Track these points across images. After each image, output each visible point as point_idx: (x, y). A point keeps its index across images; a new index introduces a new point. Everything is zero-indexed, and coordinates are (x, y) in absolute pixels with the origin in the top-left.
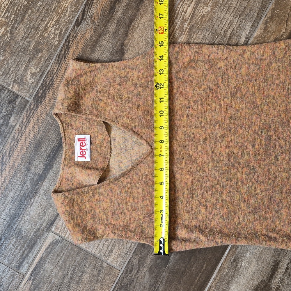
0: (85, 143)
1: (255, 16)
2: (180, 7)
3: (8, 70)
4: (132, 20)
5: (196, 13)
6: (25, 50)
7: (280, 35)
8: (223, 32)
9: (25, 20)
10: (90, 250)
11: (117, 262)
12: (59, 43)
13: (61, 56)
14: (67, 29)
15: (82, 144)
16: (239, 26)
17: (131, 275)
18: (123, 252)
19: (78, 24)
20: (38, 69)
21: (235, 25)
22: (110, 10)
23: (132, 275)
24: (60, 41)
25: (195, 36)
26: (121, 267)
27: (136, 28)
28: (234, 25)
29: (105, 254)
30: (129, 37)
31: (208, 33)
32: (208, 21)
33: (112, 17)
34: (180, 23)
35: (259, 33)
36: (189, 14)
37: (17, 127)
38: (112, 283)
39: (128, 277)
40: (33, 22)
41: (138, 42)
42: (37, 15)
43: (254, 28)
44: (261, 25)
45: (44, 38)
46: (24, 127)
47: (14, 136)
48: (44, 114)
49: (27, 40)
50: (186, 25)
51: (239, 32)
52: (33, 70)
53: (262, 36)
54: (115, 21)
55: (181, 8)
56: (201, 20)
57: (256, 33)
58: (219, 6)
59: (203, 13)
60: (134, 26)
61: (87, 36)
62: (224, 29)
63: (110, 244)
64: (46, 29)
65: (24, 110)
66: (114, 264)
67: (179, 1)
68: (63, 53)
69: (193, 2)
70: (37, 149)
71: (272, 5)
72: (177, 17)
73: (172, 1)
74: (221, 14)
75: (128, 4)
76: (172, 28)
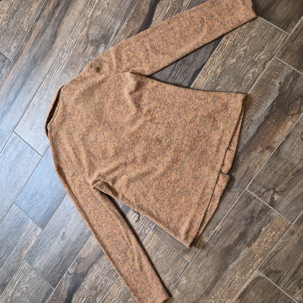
1: (123, 17)
3: (4, 44)
4: (62, 18)
5: (93, 15)
6: (13, 33)
7: (135, 29)
8: (106, 26)
9: (14, 18)
11: (41, 152)
12: (27, 30)
13: (28, 37)
14: (32, 22)
16: (114, 23)
18: (44, 147)
19: (37, 20)
20: (17, 44)
22: (53, 12)
24: (28, 29)
25: (91, 28)
28: (111, 22)
30: (60, 28)
31: (98, 26)
32: (99, 20)
33: (53, 16)
34: (85, 20)
35: (124, 27)
36: (90, 16)
37: (5, 75)
40: (18, 19)
41: (64, 31)
42: (20, 15)
43: (122, 24)
44: (126, 23)
45: (21, 28)
46: (8, 75)
47: (3, 79)
48: (17, 69)
49: (14, 28)
50: (88, 22)
51: (114, 26)
52: (15, 45)
53: (125, 29)
54: (54, 19)
55: (86, 12)
56: (96, 19)
57: (122, 27)
58: (105, 11)
59: (97, 15)
60: (63, 22)
61: (40, 27)
64: (23, 23)
65: (8, 66)
67: (86, 8)
68: (28, 36)
69: (93, 9)
70: (12, 87)
71: (133, 11)
72: (84, 17)
73: (83, 8)
74: (106, 16)
75: (61, 9)
76: (81, 23)
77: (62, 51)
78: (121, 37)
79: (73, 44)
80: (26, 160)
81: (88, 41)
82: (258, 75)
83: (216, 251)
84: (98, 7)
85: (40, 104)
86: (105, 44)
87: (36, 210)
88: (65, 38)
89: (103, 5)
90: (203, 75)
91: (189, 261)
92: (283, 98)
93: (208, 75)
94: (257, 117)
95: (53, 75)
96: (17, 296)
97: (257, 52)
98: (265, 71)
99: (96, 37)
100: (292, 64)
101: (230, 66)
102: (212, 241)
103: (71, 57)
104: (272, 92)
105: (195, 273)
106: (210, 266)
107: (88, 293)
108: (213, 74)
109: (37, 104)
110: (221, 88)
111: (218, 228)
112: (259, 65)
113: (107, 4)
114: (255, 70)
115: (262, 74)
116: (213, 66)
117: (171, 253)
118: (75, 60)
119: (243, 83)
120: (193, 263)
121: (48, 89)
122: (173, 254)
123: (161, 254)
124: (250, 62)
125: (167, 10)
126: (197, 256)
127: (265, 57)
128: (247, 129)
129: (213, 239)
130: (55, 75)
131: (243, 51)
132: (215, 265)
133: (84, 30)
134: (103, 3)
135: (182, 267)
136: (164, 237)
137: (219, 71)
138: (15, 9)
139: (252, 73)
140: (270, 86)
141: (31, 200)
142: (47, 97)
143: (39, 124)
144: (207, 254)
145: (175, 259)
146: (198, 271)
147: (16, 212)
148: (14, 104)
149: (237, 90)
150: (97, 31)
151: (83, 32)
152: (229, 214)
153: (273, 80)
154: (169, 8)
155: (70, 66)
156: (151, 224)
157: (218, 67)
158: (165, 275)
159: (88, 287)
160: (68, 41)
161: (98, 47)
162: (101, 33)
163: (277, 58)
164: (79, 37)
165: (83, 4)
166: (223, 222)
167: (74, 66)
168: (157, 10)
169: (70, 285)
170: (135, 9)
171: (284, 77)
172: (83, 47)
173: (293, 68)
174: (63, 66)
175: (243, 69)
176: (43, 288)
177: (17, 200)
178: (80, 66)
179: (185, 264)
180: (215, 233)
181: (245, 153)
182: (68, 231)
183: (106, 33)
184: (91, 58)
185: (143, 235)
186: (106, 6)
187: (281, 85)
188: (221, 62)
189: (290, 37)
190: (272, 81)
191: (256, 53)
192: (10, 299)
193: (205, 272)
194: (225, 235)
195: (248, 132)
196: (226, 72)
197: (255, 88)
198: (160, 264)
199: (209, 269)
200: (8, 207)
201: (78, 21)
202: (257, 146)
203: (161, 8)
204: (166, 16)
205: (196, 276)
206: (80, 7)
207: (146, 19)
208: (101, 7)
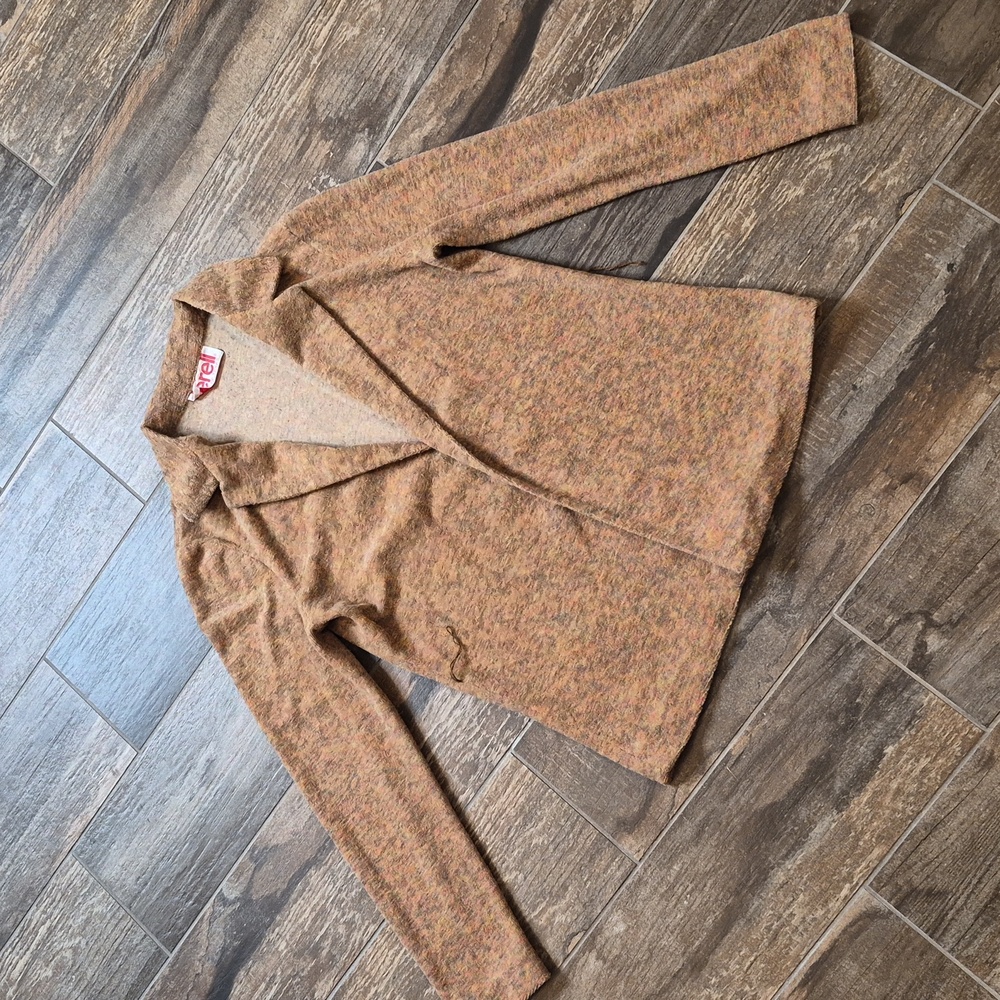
1: (433, 47)
2: (310, 27)
3: (30, 131)
4: (230, 47)
5: (334, 37)
6: (61, 96)
8: (374, 75)
9: (67, 46)
11: (143, 488)
12: (111, 87)
13: (111, 109)
14: (128, 61)
16: (403, 65)
19: (144, 54)
20: (74, 131)
21: (395, 64)
22: (198, 28)
24: (113, 82)
25: (326, 82)
27: (234, 62)
28: (393, 64)
29: (125, 470)
30: (221, 78)
31: (348, 76)
32: (352, 55)
33: (198, 41)
34: (306, 55)
35: (436, 80)
36: (322, 41)
37: (28, 230)
40: (79, 48)
41: (233, 88)
42: (87, 36)
43: (428, 69)
44: (442, 64)
45: (91, 77)
46: (38, 230)
47: (22, 246)
48: (71, 212)
49: (66, 79)
50: (314, 60)
51: (401, 75)
52: (67, 132)
53: (439, 86)
54: (203, 50)
55: (311, 29)
56: (341, 51)
57: (430, 80)
58: (375, 26)
59: (346, 39)
60: (231, 59)
61: (155, 74)
62: (376, 70)
64: (95, 62)
65: (42, 201)
67: (309, 16)
68: (114, 104)
69: (333, 19)
70: (51, 271)
71: (466, 27)
72: (301, 46)
73: (299, 16)
74: (374, 42)
75: (227, 20)
76: (291, 65)
77: (224, 155)
78: (424, 112)
79: (262, 134)
80: (91, 514)
81: (313, 123)
82: (879, 239)
83: (728, 824)
84: (350, 14)
85: (144, 330)
86: (369, 134)
87: (116, 685)
88: (238, 114)
89: (368, 6)
90: (695, 237)
91: (636, 858)
92: (959, 315)
93: (712, 237)
94: (872, 377)
95: (193, 234)
96: (41, 978)
97: (875, 164)
98: (902, 226)
99: (340, 108)
100: (989, 206)
101: (786, 207)
102: (714, 788)
103: (256, 176)
104: (924, 296)
105: (656, 898)
106: (707, 874)
107: (287, 968)
108: (727, 235)
109: (135, 328)
110: (754, 279)
111: (736, 745)
112: (882, 208)
113: (379, 4)
114: (869, 223)
115: (892, 235)
116: (728, 207)
117: (577, 829)
118: (268, 185)
119: (828, 266)
120: (650, 866)
121: (174, 280)
122: (581, 832)
123: (540, 834)
124: (851, 197)
125: (581, 27)
126: (664, 840)
127: (903, 181)
128: (840, 417)
129: (721, 784)
130: (197, 234)
131: (830, 162)
132: (726, 872)
133: (301, 87)
135: (612, 877)
136: (554, 776)
137: (748, 224)
138: (73, 15)
139: (857, 231)
140: (916, 274)
141: (101, 649)
142: (168, 307)
143: (140, 395)
144: (699, 834)
145: (587, 852)
146: (666, 891)
147: (49, 689)
148: (57, 329)
149: (808, 287)
150: (346, 92)
151: (296, 94)
152: (774, 697)
153: (928, 255)
154: (585, 21)
155: (252, 205)
156: (508, 733)
157: (746, 212)
158: (554, 904)
159: (286, 947)
160: (245, 123)
161: (346, 143)
162: (358, 99)
163: (942, 185)
164: (285, 109)
166: (753, 724)
167: (264, 203)
168: (546, 26)
169: (225, 941)
170: (475, 20)
171: (964, 247)
172: (297, 144)
173: (992, 217)
174: (228, 205)
175: (829, 220)
176: (130, 952)
177: (52, 649)
178: (284, 204)
179: (622, 869)
180: (725, 761)
181: (832, 495)
182: (224, 756)
183: (375, 99)
184: (322, 178)
185: (481, 767)
186: (376, 10)
187: (953, 271)
188: (756, 195)
189: (985, 116)
190: (925, 260)
191: (871, 168)
192: (15, 987)
193: (690, 893)
194: (759, 771)
195: (841, 425)
196: (772, 229)
197: (869, 280)
198: (538, 866)
199: (705, 886)
200: (22, 673)
201: (284, 57)
202: (871, 471)
203: (559, 20)
204: (576, 44)
205: (660, 907)
206: (290, 11)
207: (508, 53)
208: (361, 15)
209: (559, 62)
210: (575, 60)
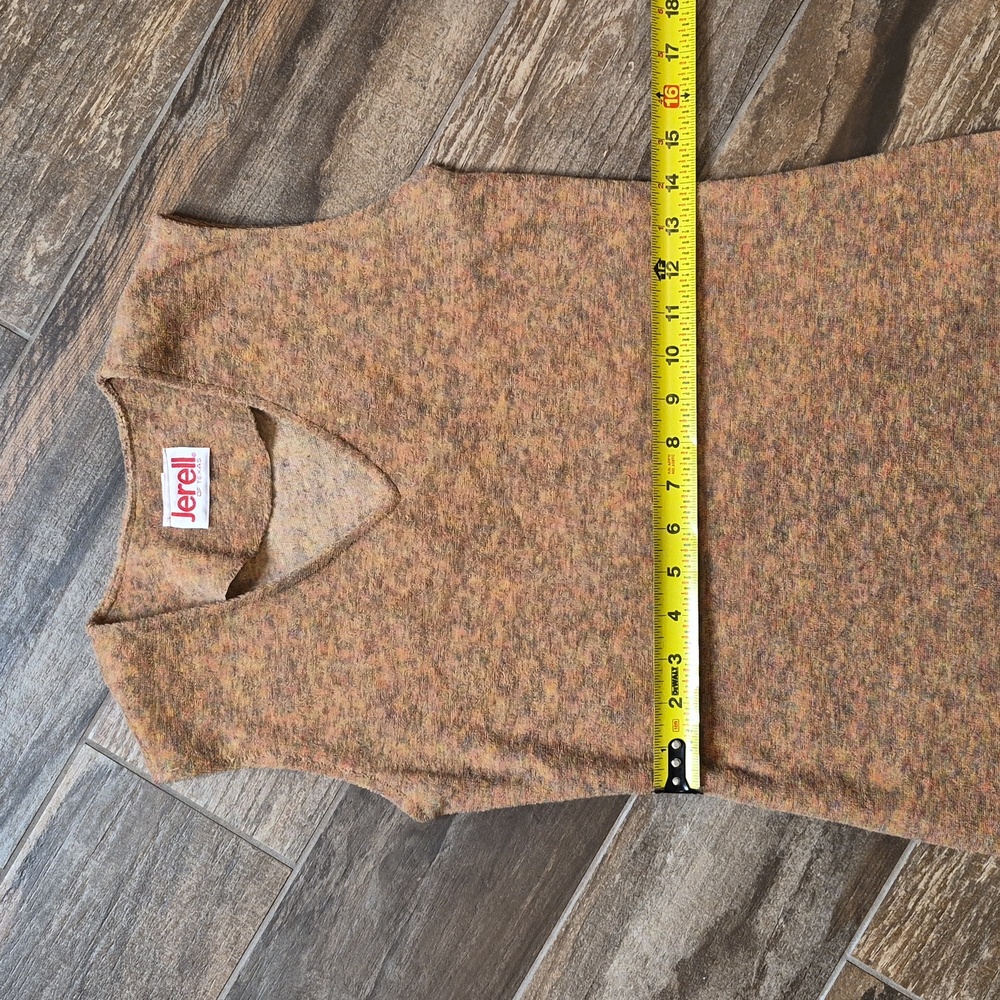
0: (192, 471)
1: (725, 92)
2: (496, 62)
4: (347, 98)
5: (543, 79)
6: (21, 183)
7: (801, 153)
8: (624, 140)
9: (22, 94)
10: (201, 803)
11: (283, 841)
12: (122, 165)
13: (128, 204)
14: (150, 121)
15: (183, 477)
17: (326, 880)
18: (303, 813)
19: (181, 107)
20: (58, 244)
22: (282, 65)
23: (329, 883)
24: (125, 159)
25: (538, 152)
26: (296, 858)
27: (359, 121)
29: (246, 816)
30: (338, 149)
31: (578, 142)
32: (580, 106)
33: (285, 87)
34: (494, 109)
35: (738, 145)
36: (521, 84)
38: (266, 905)
39: (317, 887)
40: (47, 99)
41: (364, 165)
42: (60, 78)
44: (743, 119)
45: (78, 149)
46: (10, 419)
48: (72, 383)
49: (28, 154)
50: (511, 117)
52: (44, 246)
53: (744, 154)
54: (296, 101)
55: (498, 64)
56: (558, 102)
57: (727, 145)
58: (615, 59)
59: (565, 81)
60: (352, 118)
61: (207, 144)
62: (627, 131)
63: (264, 785)
64: (84, 123)
65: (11, 367)
66: (275, 847)
67: (491, 43)
68: (133, 195)
69: (536, 47)
70: (47, 488)
71: (778, 59)
72: (484, 92)
73: (472, 43)
74: (618, 86)
75: (337, 50)
76: (469, 125)
84: (566, 40)
89: (599, 28)
113: (620, 24)
125: (980, 57)
134: (595, 16)
138: (26, 41)
148: (75, 585)
154: (986, 46)
165: (473, 20)
168: (919, 57)
170: (793, 47)
186: (615, 33)
201: (452, 112)
203: (940, 47)
204: (974, 84)
206: (453, 35)
207: (857, 101)
208: (587, 41)
209: (949, 113)
210: (978, 110)
